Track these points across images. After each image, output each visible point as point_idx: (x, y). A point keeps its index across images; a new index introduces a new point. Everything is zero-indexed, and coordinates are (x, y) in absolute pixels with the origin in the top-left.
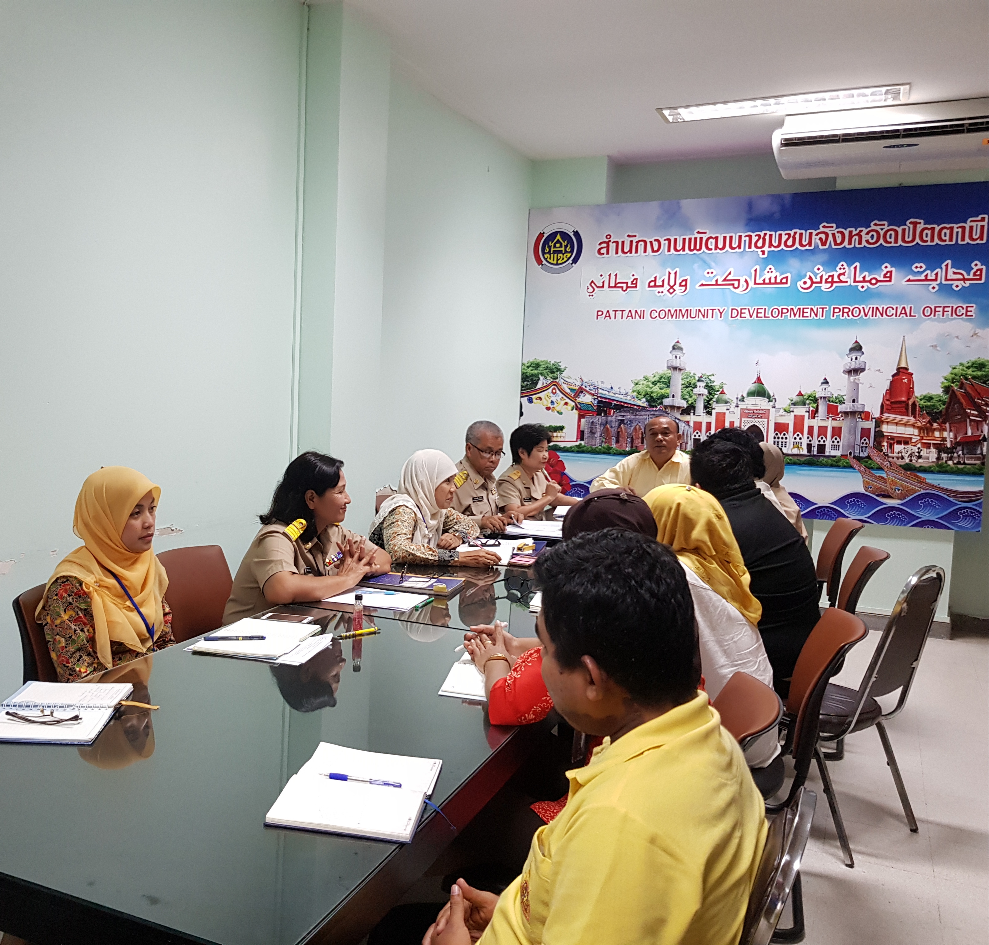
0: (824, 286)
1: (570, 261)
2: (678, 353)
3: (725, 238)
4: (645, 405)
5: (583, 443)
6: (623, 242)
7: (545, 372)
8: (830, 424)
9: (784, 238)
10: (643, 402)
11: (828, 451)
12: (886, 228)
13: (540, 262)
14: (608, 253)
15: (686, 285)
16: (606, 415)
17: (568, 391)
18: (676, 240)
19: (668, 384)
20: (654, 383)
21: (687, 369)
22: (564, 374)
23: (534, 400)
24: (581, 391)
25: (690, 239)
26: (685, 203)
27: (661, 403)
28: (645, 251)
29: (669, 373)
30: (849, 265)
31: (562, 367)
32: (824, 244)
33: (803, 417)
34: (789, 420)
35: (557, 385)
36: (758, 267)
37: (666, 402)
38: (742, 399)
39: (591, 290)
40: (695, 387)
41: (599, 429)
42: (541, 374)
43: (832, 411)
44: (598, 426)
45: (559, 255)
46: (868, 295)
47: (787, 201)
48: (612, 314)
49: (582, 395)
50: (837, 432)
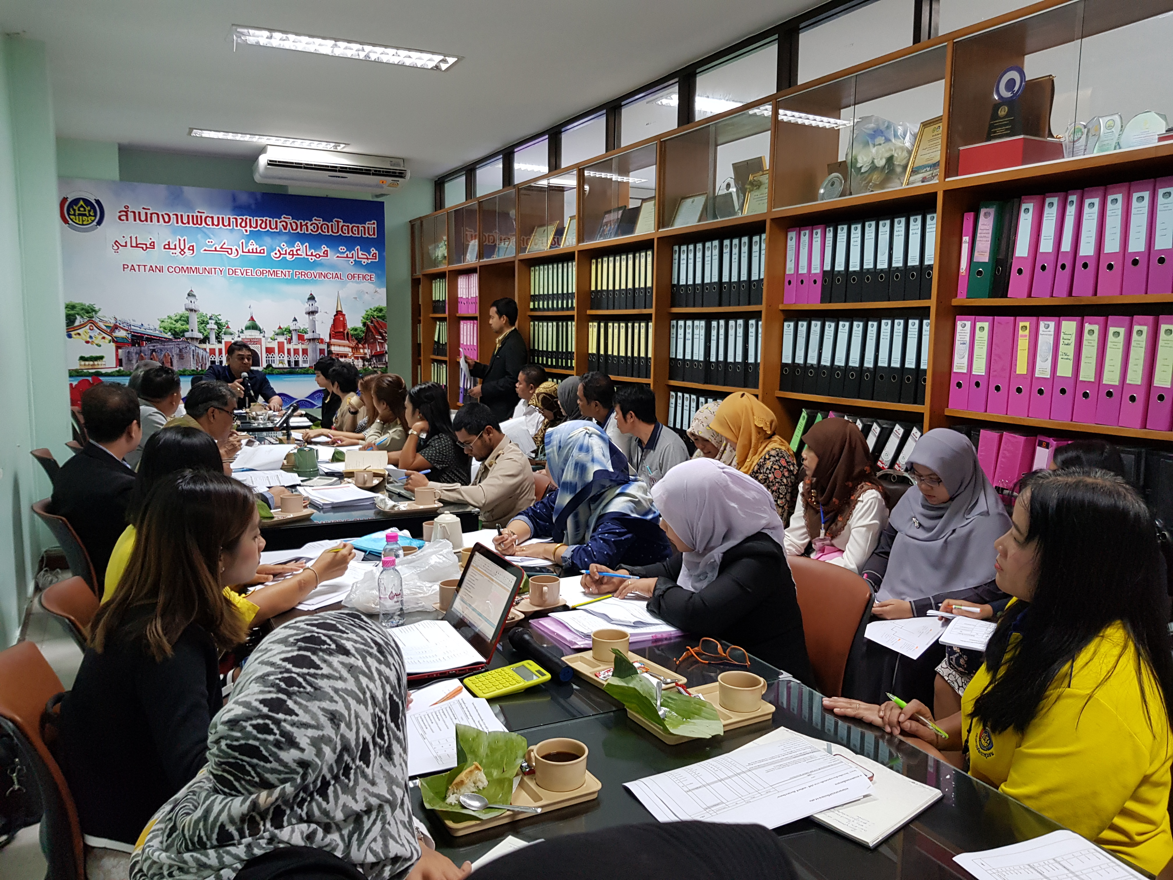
0: (289, 257)
1: (95, 223)
2: (193, 300)
3: (218, 218)
4: (171, 337)
5: (122, 368)
6: (139, 213)
7: (81, 312)
8: (300, 347)
9: (259, 222)
10: (169, 335)
11: (301, 365)
12: (322, 223)
13: (66, 221)
14: (127, 220)
15: (193, 250)
16: (139, 345)
17: (104, 328)
18: (182, 216)
19: (187, 321)
20: (176, 321)
21: (201, 311)
22: (99, 314)
23: (74, 336)
24: (116, 327)
25: (193, 216)
26: (186, 189)
27: (183, 336)
28: (158, 221)
29: (187, 313)
30: (302, 244)
31: (97, 309)
32: (285, 229)
33: (283, 343)
34: (275, 345)
35: (94, 323)
36: (243, 241)
37: (187, 335)
38: (242, 332)
39: (116, 248)
40: (208, 323)
41: (135, 357)
42: (78, 314)
43: (301, 338)
44: (133, 355)
45: (85, 218)
46: (315, 265)
47: (259, 197)
48: (136, 268)
49: (117, 331)
50: (305, 352)
